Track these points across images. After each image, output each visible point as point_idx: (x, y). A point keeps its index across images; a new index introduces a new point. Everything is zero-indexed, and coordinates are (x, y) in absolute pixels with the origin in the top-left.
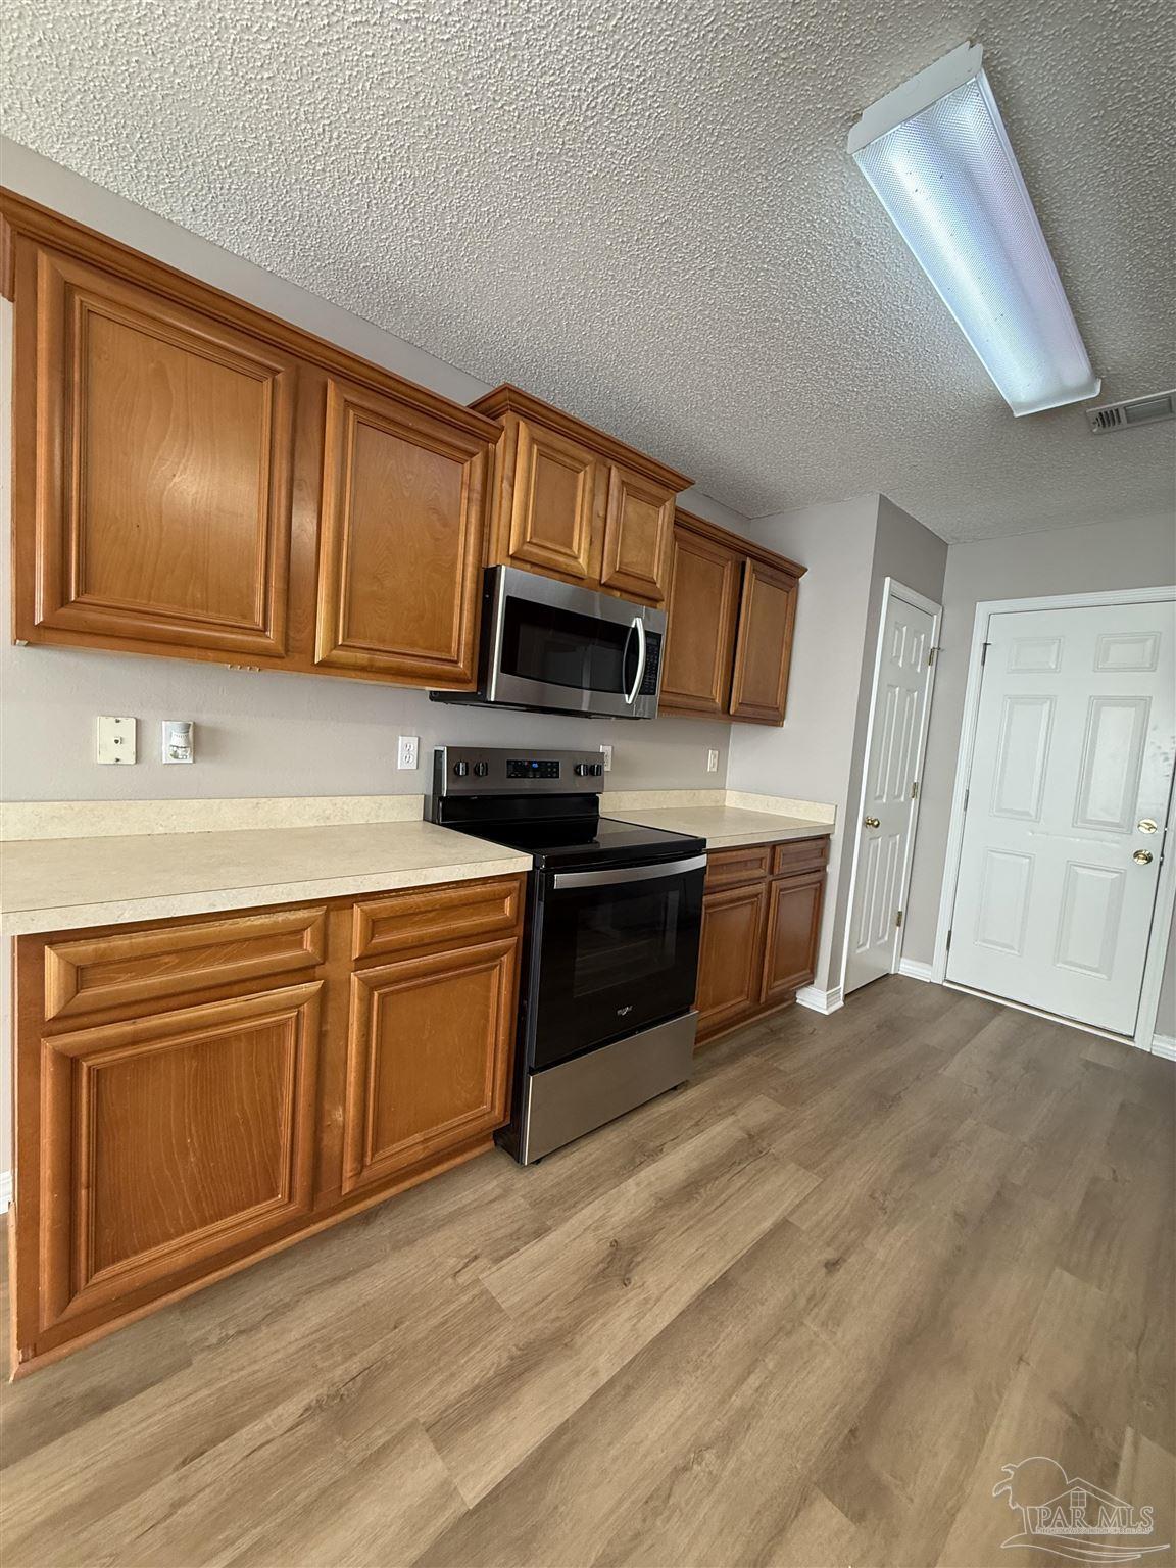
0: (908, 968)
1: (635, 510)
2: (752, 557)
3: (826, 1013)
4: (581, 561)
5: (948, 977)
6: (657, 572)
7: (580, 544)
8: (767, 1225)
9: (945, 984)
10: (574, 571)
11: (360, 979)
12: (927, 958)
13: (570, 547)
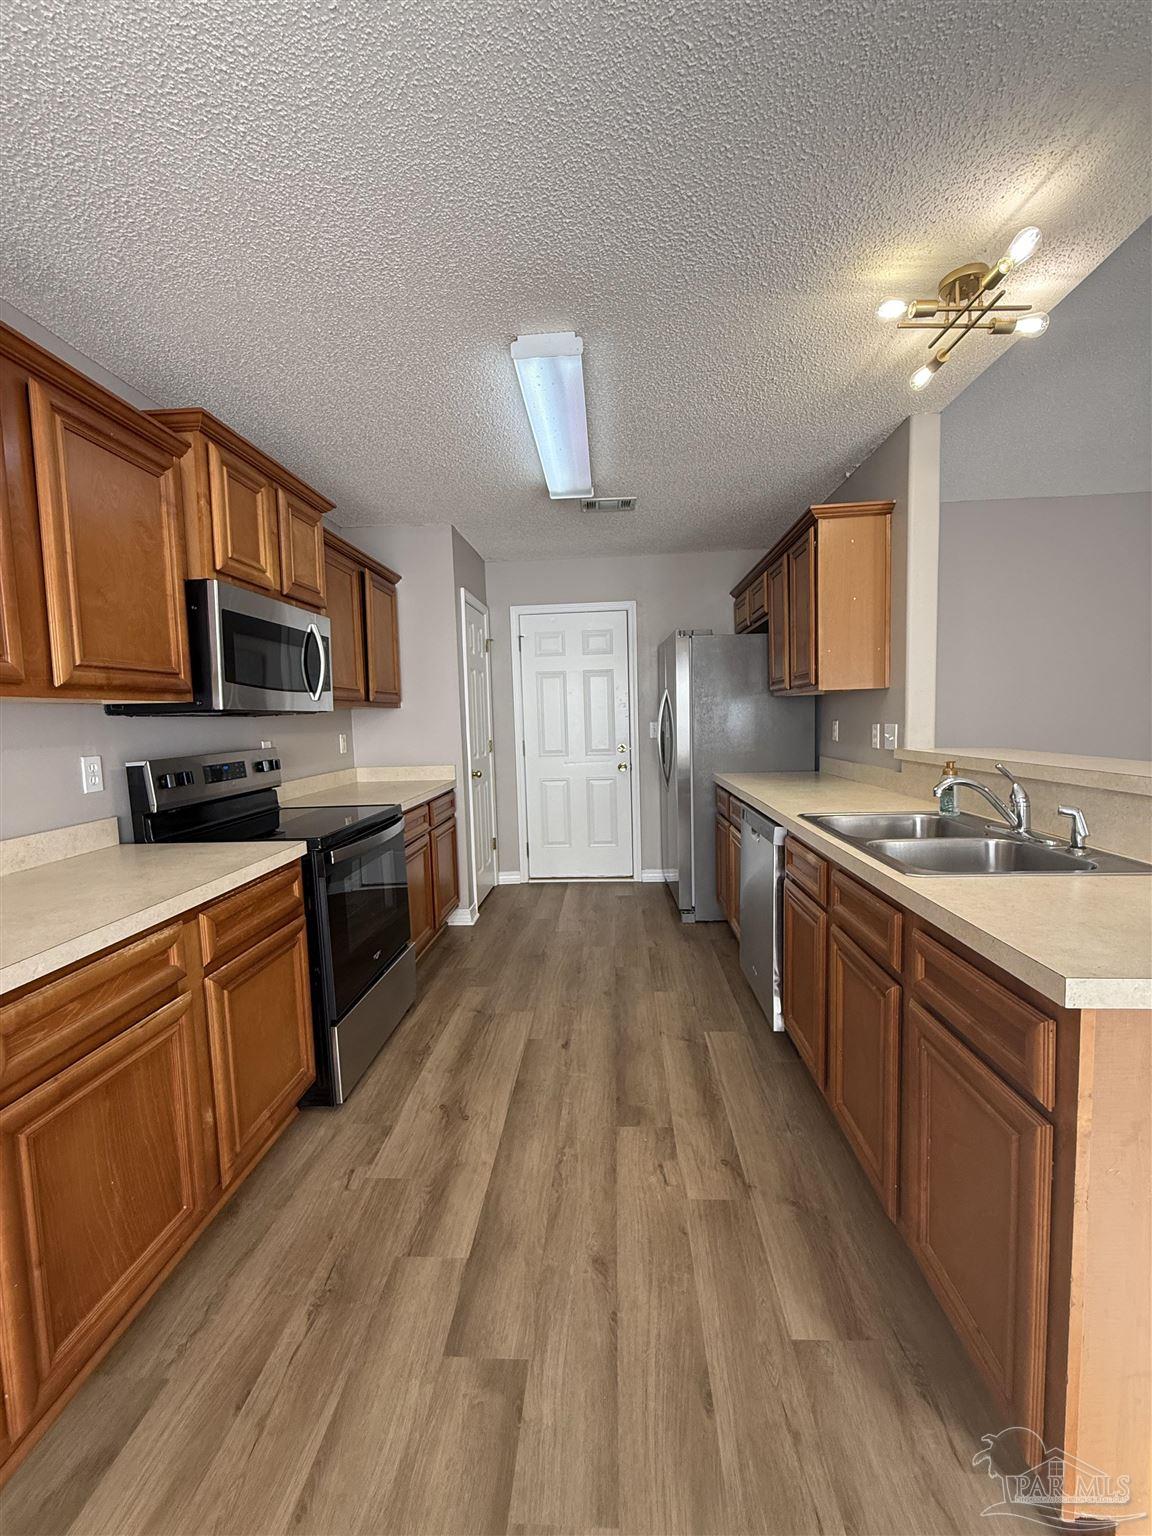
0: (506, 878)
1: (299, 528)
2: (370, 569)
3: (472, 924)
4: (268, 574)
5: (531, 876)
6: (320, 583)
7: (266, 558)
8: (521, 1047)
9: (531, 881)
10: (264, 583)
11: (214, 981)
12: (516, 868)
13: (259, 561)
